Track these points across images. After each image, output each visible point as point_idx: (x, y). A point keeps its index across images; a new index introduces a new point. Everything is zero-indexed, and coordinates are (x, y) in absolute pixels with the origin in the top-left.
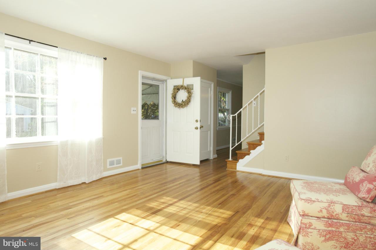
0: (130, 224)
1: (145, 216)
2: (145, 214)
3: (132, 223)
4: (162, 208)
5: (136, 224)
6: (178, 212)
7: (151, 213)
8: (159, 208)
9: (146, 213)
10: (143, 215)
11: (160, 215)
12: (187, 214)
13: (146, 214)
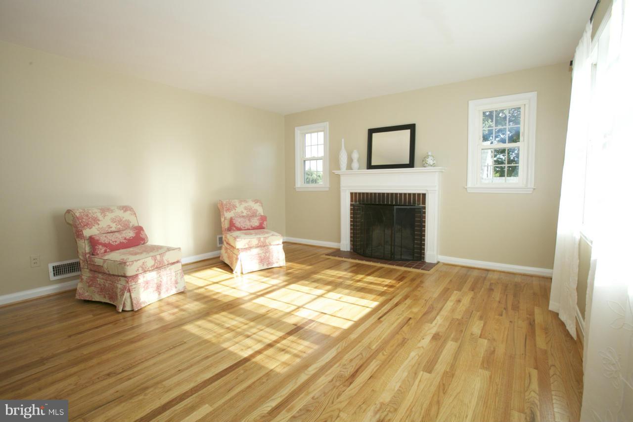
0: (326, 314)
1: (310, 323)
2: (313, 327)
3: (322, 314)
4: (285, 339)
5: (319, 313)
6: (262, 330)
7: (303, 328)
8: (291, 338)
9: (311, 329)
10: (315, 326)
11: (290, 325)
12: (252, 327)
13: (310, 327)
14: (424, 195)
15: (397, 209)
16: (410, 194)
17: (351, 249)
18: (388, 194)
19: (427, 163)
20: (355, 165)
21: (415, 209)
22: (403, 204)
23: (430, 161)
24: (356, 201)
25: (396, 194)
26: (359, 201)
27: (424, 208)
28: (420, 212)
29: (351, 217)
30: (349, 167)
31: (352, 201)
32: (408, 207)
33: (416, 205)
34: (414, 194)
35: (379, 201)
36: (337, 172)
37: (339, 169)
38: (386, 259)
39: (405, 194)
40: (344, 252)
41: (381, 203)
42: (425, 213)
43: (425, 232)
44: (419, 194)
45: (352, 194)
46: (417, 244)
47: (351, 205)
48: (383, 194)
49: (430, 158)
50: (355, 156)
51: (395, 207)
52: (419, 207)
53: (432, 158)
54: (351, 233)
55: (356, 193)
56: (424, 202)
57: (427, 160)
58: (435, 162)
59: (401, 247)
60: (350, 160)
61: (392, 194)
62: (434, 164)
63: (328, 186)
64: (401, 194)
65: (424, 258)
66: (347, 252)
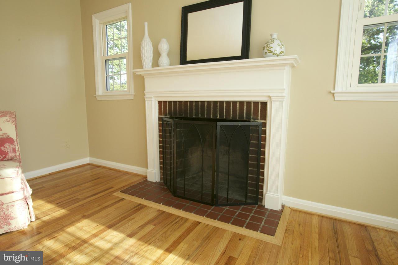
14: (264, 104)
15: (222, 126)
16: (242, 103)
17: (161, 179)
18: (209, 103)
19: (270, 52)
20: (164, 60)
21: (249, 126)
22: (231, 118)
23: (276, 47)
24: (165, 114)
25: (222, 103)
26: (170, 113)
27: (265, 125)
28: (257, 131)
29: (160, 136)
30: (156, 63)
31: (160, 113)
32: (240, 124)
33: (252, 120)
34: (249, 103)
35: (197, 114)
36: (139, 72)
37: (141, 66)
38: (205, 203)
39: (235, 103)
40: (152, 182)
41: (200, 116)
42: (264, 132)
43: (264, 162)
44: (256, 103)
45: (160, 103)
46: (252, 179)
47: (160, 119)
48: (203, 103)
49: (276, 42)
50: (164, 47)
51: (219, 124)
52: (255, 124)
53: (279, 42)
54: (160, 158)
55: (165, 102)
56: (264, 117)
57: (271, 45)
58: (283, 50)
59: (229, 175)
60: (157, 55)
61: (215, 103)
62: (282, 52)
63: (133, 92)
64: (228, 103)
65: (261, 200)
66: (156, 183)
